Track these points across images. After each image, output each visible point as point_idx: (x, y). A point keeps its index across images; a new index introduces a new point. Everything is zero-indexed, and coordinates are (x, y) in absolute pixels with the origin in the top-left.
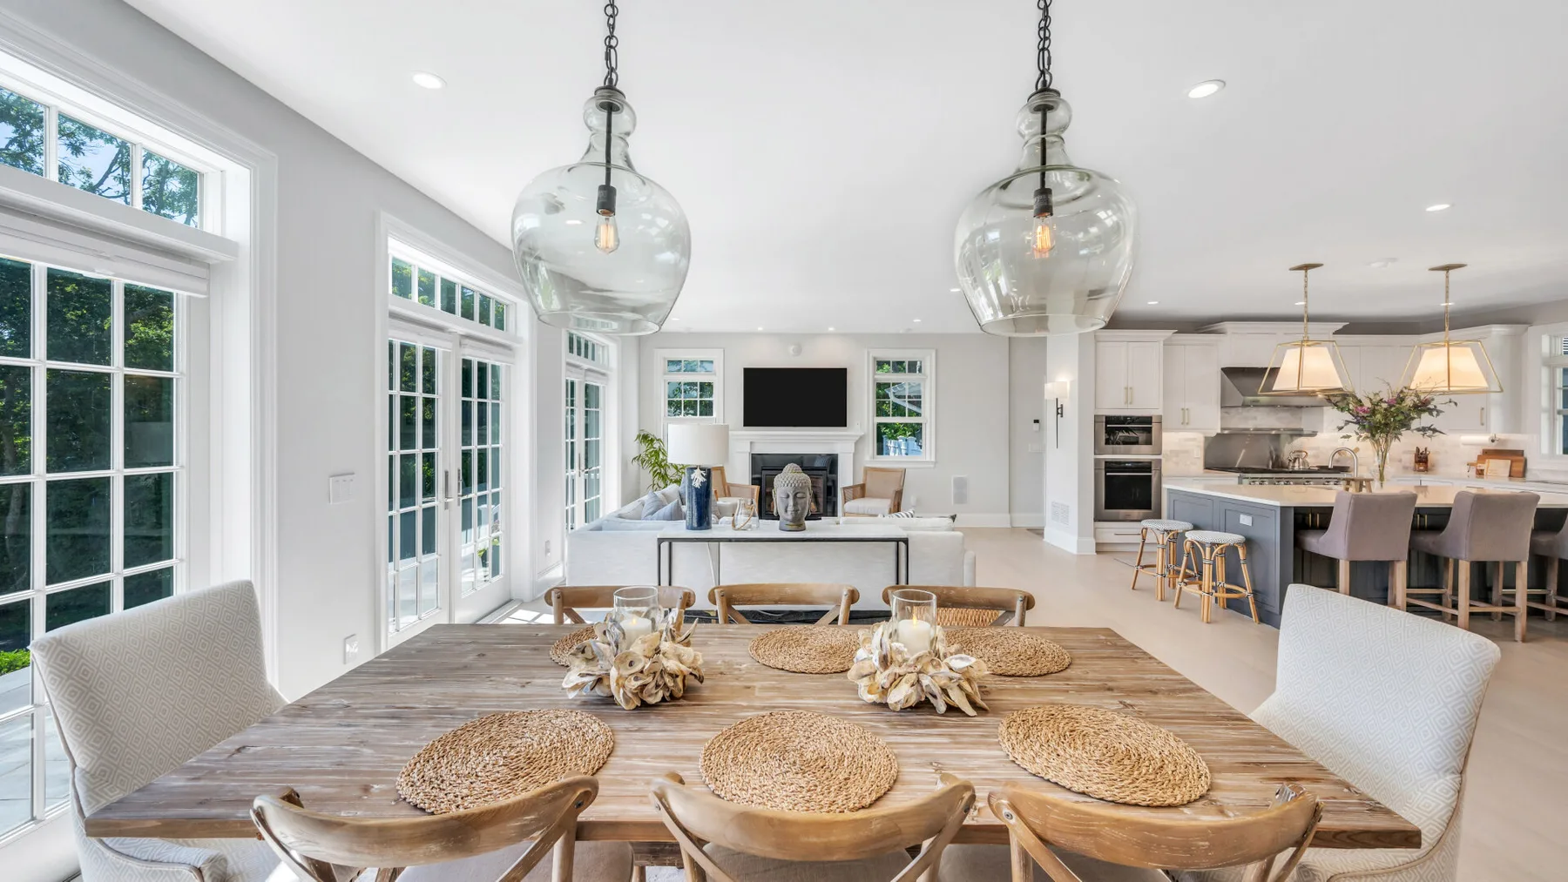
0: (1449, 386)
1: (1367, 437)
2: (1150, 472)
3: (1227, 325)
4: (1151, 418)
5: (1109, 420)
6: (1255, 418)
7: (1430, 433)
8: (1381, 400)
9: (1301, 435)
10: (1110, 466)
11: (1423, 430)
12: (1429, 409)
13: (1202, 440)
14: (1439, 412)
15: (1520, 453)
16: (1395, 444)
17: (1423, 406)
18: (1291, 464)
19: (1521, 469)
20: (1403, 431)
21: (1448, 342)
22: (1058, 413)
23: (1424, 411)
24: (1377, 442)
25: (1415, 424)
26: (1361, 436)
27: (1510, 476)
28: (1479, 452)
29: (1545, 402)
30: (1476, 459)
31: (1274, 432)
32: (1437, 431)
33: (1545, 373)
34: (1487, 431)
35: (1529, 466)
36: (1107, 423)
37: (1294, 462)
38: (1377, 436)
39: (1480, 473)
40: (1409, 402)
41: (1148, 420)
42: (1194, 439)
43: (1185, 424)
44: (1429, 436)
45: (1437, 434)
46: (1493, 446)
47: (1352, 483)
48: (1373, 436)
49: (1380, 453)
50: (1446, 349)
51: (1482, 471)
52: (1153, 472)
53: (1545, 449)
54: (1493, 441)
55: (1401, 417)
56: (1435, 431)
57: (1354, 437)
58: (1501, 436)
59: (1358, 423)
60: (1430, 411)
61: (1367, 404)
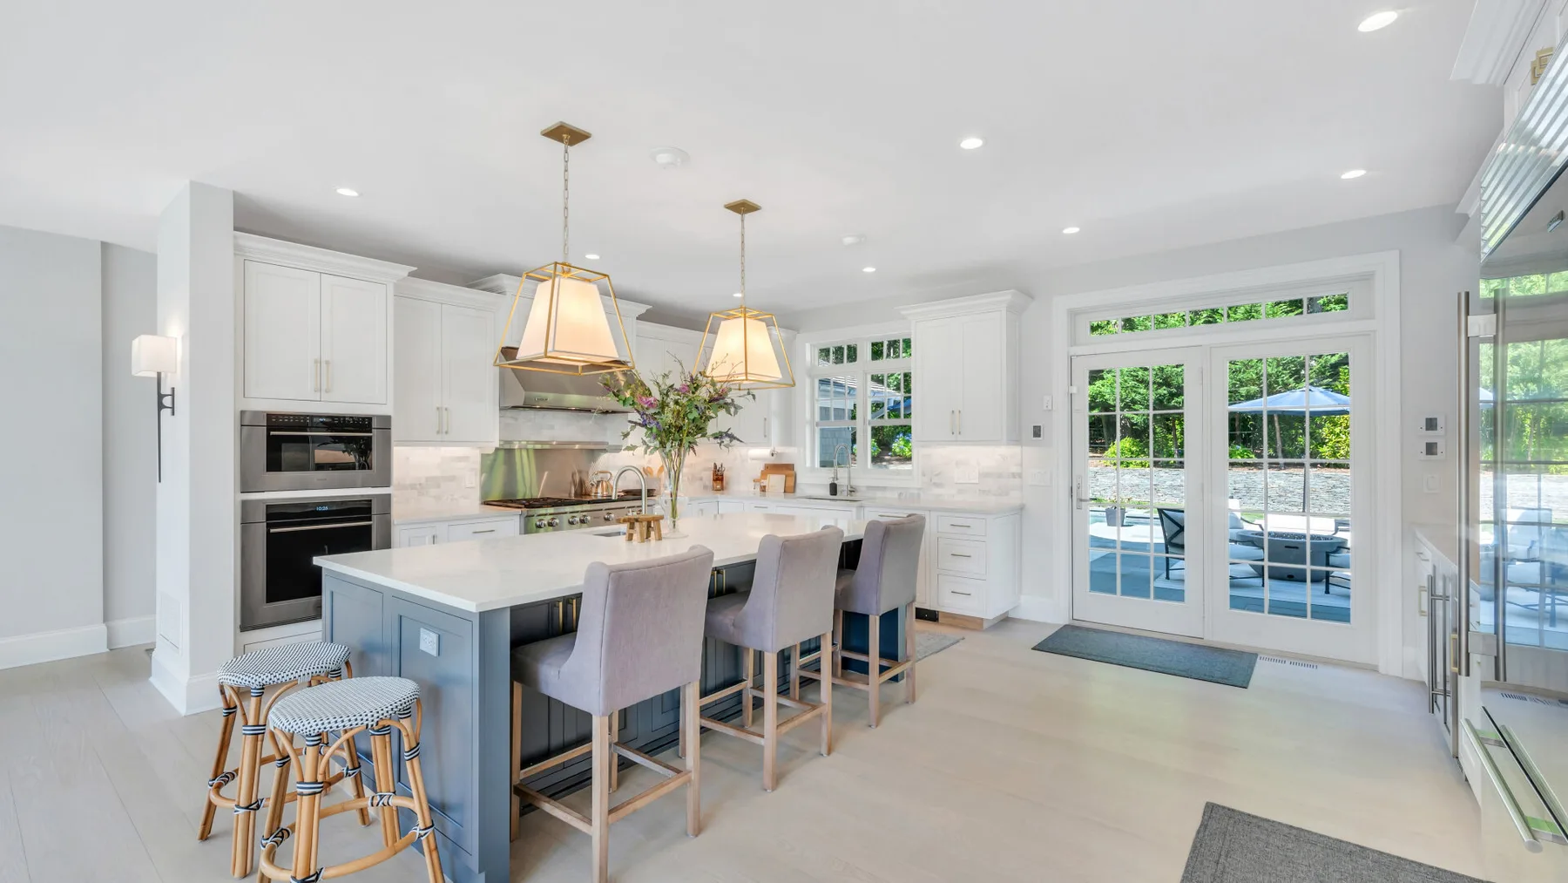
0: (746, 374)
1: (656, 448)
2: (370, 519)
3: (505, 281)
4: (370, 419)
5: (275, 422)
6: (552, 427)
7: (726, 440)
8: (672, 386)
9: (605, 451)
10: (276, 514)
11: (719, 436)
12: (726, 404)
13: (479, 459)
14: (737, 408)
15: (790, 467)
16: (689, 458)
17: (719, 400)
18: (594, 490)
19: (793, 484)
20: (699, 439)
21: (745, 312)
22: (161, 406)
23: (721, 407)
24: (668, 455)
25: (711, 428)
26: (648, 447)
27: (785, 492)
28: (762, 468)
29: (808, 416)
30: (759, 475)
31: (577, 447)
32: (735, 438)
33: (808, 381)
34: (768, 444)
35: (798, 481)
36: (270, 428)
37: (598, 486)
38: (668, 445)
39: (763, 489)
40: (703, 393)
41: (364, 423)
42: (464, 459)
43: (442, 434)
44: (727, 446)
45: (735, 442)
46: (773, 461)
47: (637, 525)
48: (663, 444)
49: (672, 473)
50: (743, 319)
51: (765, 487)
52: (374, 518)
53: (808, 464)
54: (773, 455)
55: (695, 414)
56: (732, 437)
57: (641, 449)
58: (779, 449)
59: (644, 425)
60: (726, 406)
61: (656, 394)
